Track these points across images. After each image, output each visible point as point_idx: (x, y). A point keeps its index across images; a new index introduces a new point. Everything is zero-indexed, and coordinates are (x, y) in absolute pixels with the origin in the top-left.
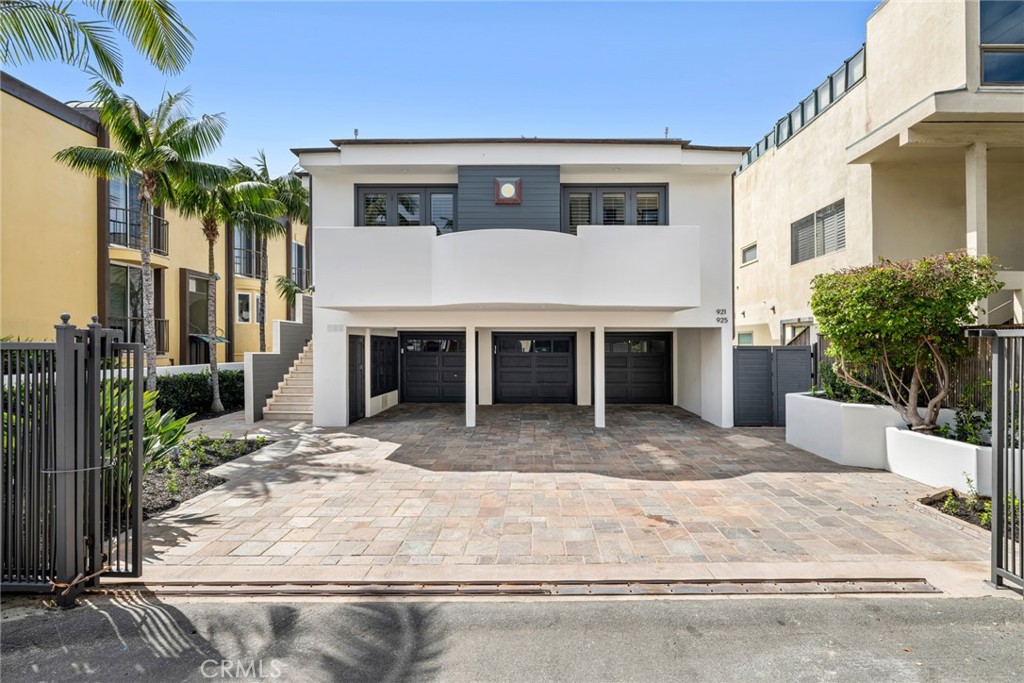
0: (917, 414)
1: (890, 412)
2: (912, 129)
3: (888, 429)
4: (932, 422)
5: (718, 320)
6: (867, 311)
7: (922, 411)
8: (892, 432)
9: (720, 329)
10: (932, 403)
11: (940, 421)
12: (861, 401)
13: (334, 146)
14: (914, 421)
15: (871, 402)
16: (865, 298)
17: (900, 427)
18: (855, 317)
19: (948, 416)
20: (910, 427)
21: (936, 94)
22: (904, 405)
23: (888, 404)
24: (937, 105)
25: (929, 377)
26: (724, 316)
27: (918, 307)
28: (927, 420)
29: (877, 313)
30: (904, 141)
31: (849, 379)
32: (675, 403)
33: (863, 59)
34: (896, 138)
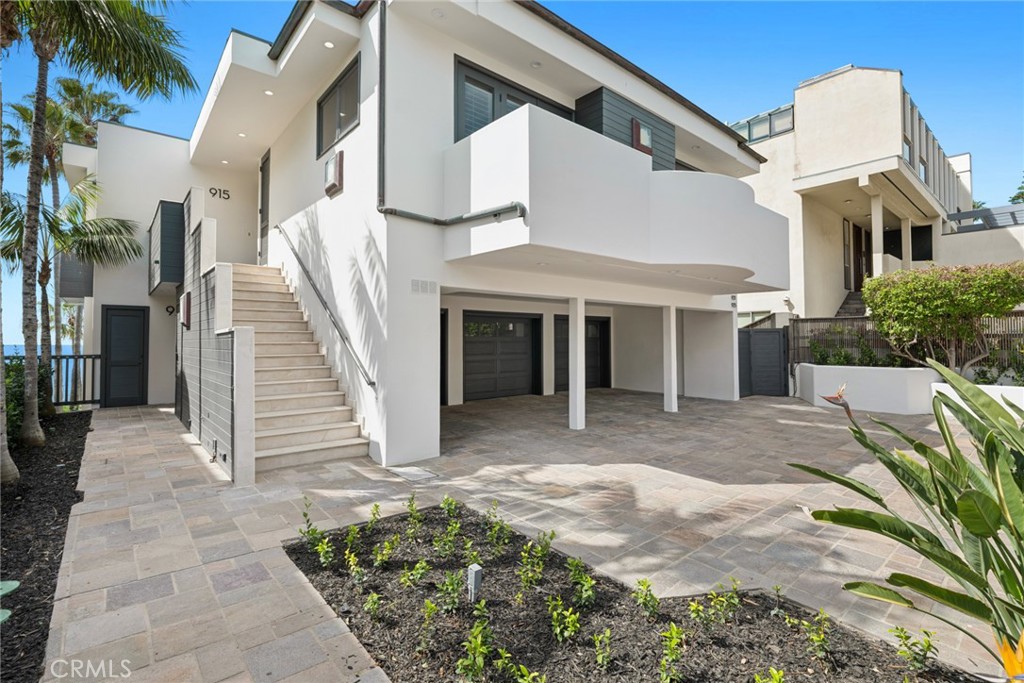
2: (870, 177)
5: (732, 304)
9: (732, 312)
26: (734, 302)
30: (864, 183)
32: (613, 386)
33: (791, 117)
34: (857, 180)
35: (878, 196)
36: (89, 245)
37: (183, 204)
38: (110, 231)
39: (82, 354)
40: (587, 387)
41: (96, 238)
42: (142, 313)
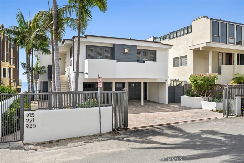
0: (206, 98)
1: (202, 98)
2: (202, 47)
3: (202, 101)
4: (208, 100)
5: (165, 81)
6: (202, 82)
7: (207, 98)
8: (202, 102)
9: (166, 82)
10: (208, 97)
11: (210, 99)
12: (197, 97)
13: (85, 36)
14: (206, 100)
15: (199, 97)
16: (202, 80)
17: (204, 101)
18: (200, 83)
19: (210, 98)
20: (205, 101)
21: (207, 43)
22: (204, 97)
23: (201, 97)
24: (207, 45)
25: (208, 92)
26: (166, 80)
27: (209, 82)
28: (208, 99)
29: (203, 82)
30: (201, 49)
31: (195, 93)
32: (147, 100)
33: (191, 29)
34: (199, 48)
35: (210, 51)
36: (39, 72)
37: (51, 66)
38: (41, 69)
39: (38, 90)
40: (144, 100)
41: (40, 70)
42: (47, 82)
